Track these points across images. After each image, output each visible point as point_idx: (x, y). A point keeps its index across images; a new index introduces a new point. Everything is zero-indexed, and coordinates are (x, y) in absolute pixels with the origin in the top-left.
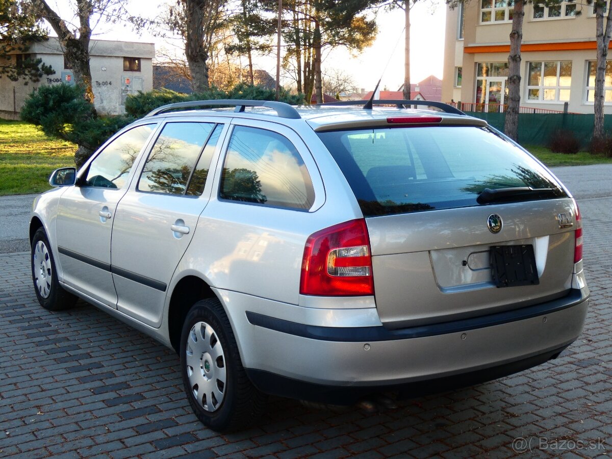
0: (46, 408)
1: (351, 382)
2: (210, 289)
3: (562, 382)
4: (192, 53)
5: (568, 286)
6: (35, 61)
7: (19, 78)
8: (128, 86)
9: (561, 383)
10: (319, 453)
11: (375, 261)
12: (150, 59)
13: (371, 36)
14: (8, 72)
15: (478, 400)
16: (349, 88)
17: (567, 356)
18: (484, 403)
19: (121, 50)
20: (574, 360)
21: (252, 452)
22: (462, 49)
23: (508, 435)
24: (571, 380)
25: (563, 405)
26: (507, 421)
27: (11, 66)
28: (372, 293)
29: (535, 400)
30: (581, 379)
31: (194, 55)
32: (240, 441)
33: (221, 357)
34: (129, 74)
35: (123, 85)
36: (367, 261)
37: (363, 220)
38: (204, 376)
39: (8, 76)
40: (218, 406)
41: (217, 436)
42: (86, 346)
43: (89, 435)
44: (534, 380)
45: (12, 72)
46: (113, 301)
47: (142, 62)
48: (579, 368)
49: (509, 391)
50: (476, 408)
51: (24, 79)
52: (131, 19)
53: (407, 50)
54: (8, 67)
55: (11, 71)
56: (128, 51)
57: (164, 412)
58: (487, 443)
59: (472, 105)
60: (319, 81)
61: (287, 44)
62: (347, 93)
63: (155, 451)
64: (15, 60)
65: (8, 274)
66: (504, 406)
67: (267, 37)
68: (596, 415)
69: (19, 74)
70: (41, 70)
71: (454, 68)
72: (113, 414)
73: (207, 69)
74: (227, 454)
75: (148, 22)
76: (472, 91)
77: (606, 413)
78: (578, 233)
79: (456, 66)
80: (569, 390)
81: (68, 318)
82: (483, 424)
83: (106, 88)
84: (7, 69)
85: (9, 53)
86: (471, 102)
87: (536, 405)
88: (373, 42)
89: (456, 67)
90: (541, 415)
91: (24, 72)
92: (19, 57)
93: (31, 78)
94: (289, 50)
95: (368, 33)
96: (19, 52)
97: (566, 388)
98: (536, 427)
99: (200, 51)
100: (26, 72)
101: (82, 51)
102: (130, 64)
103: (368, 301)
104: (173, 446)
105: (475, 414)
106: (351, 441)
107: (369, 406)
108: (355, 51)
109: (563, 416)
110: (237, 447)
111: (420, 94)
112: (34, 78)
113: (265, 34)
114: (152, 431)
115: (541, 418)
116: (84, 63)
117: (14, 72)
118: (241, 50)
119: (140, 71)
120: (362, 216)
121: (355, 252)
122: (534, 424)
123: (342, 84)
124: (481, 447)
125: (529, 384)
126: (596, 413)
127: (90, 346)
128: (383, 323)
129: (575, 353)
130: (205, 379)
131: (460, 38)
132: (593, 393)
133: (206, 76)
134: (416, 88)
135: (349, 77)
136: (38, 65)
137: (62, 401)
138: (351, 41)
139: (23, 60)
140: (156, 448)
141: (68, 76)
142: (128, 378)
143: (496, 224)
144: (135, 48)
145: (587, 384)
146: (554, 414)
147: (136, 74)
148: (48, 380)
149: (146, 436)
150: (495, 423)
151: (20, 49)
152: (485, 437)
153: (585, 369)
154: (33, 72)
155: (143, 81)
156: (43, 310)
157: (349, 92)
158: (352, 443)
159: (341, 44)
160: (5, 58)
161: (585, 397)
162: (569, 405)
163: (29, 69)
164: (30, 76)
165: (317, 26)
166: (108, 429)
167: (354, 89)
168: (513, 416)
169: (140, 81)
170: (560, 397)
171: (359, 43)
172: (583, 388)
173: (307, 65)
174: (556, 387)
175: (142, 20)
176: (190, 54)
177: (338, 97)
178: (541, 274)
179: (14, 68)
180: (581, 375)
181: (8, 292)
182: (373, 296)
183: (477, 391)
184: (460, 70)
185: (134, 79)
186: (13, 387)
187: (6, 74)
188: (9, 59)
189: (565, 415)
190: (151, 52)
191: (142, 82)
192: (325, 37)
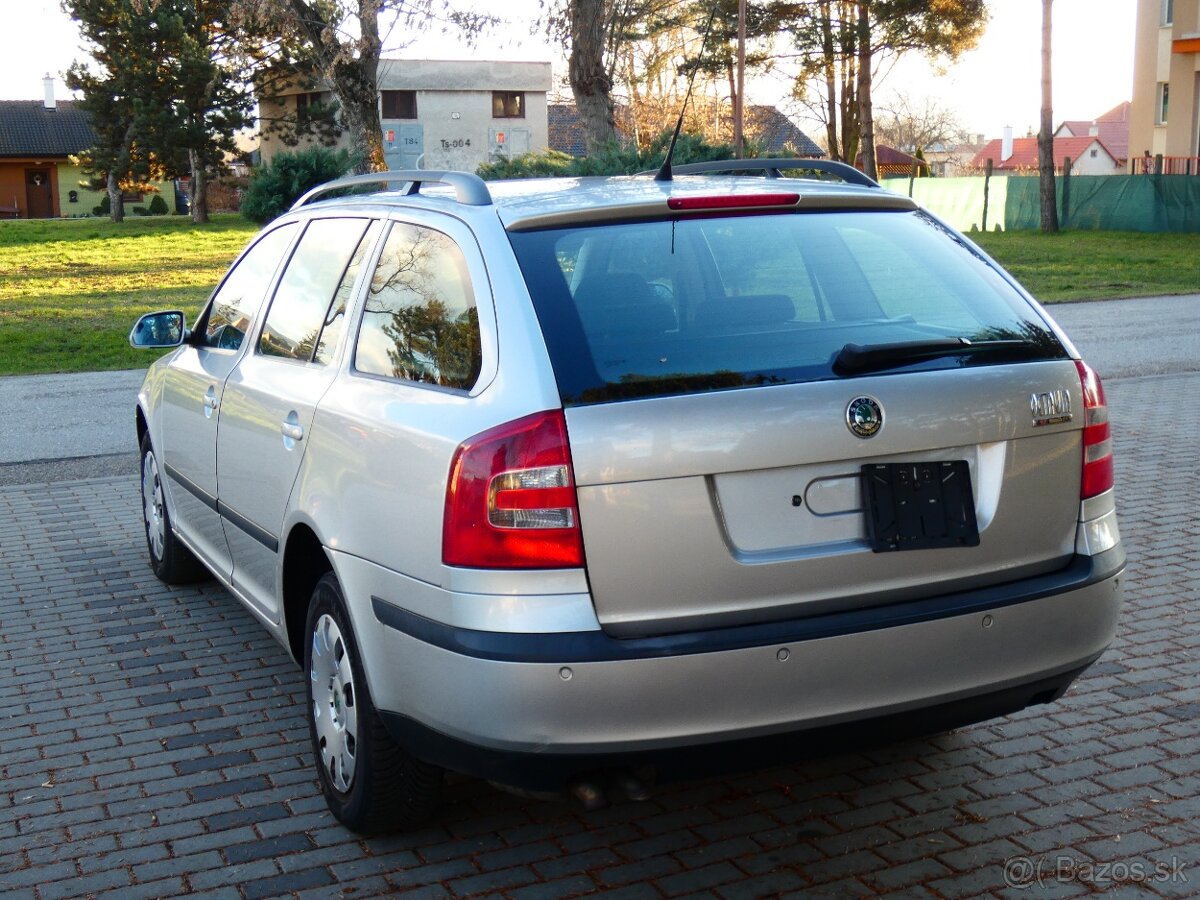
0: (64, 775)
1: (543, 745)
2: (323, 550)
3: (1117, 750)
4: (581, 78)
5: (1068, 549)
6: (328, 106)
7: (300, 140)
8: (501, 147)
9: (1114, 753)
10: (536, 883)
11: (583, 495)
12: (544, 93)
13: (973, 27)
14: (280, 129)
15: (915, 784)
16: (949, 134)
17: (1158, 694)
18: (924, 791)
19: (488, 79)
20: (1169, 702)
21: (403, 877)
22: (1169, 44)
23: (942, 862)
24: (1139, 747)
25: (1096, 800)
26: (954, 831)
27: (287, 118)
28: (581, 562)
29: (1040, 788)
30: (1164, 745)
31: (585, 83)
32: (394, 852)
33: (349, 684)
34: (504, 123)
35: (492, 144)
36: (567, 496)
37: (560, 413)
38: (335, 720)
39: (280, 136)
40: (350, 782)
41: (352, 842)
42: (199, 653)
43: (116, 831)
44: (1058, 745)
45: (288, 128)
46: (228, 569)
47: (528, 99)
48: (1173, 720)
49: (993, 767)
50: (903, 801)
51: (310, 140)
52: (456, 17)
53: (1047, 53)
54: (281, 119)
55: (286, 126)
56: (500, 80)
57: (275, 789)
58: (888, 877)
59: (1188, 161)
60: (869, 122)
61: (801, 52)
62: (947, 145)
63: (219, 868)
64: (295, 106)
65: (130, 512)
66: (965, 799)
67: (762, 39)
68: (1158, 824)
69: (299, 132)
70: (339, 123)
71: (1155, 85)
72: (179, 791)
73: (611, 109)
74: (354, 879)
75: (489, 21)
76: (1190, 131)
77: (1182, 820)
78: (1094, 434)
79: (1159, 80)
80: (1123, 769)
81: (192, 599)
82: (901, 835)
83: (460, 152)
84: (279, 124)
85: (284, 93)
86: (1189, 156)
87: (1036, 799)
88: (977, 39)
89: (1160, 83)
90: (1033, 820)
91: (308, 128)
92: (301, 99)
93: (321, 140)
94: (807, 63)
95: (967, 22)
96: (301, 91)
97: (1118, 764)
98: (1013, 845)
99: (596, 75)
100: (313, 128)
101: (364, 83)
102: (505, 104)
103: (574, 579)
104: (259, 859)
105: (894, 812)
106: (611, 862)
107: (590, 795)
108: (943, 58)
109: (1083, 825)
110: (379, 863)
111: (1097, 141)
112: (326, 139)
113: (758, 33)
114: (234, 827)
115: (1030, 826)
116: (368, 106)
117: (290, 129)
118: (711, 67)
119: (524, 117)
120: (557, 405)
121: (548, 477)
122: (1012, 840)
123: (934, 128)
124: (872, 885)
125: (1044, 753)
126: (1161, 820)
127: (205, 655)
128: (602, 625)
129: (1177, 689)
130: (336, 725)
131: (1169, 21)
132: (1175, 776)
133: (609, 123)
134: (1091, 130)
135: (950, 112)
136: (333, 114)
137: (99, 762)
138: (933, 39)
139: (309, 104)
140: (225, 860)
141: (390, 133)
142: (242, 719)
143: (865, 418)
144: (513, 74)
145: (1171, 755)
146: (1065, 819)
147: (516, 123)
148: (93, 721)
149: (219, 835)
150: (926, 833)
151: (301, 84)
152: (890, 863)
153: (1184, 724)
154: (325, 127)
155: (529, 136)
156: (159, 583)
157: (950, 144)
158: (610, 866)
159: (914, 46)
160: (275, 103)
161: (1152, 786)
162: (1109, 802)
163: (318, 122)
164: (320, 136)
165: (863, 13)
166: (156, 820)
167: (961, 136)
168: (972, 819)
169: (524, 136)
170: (1098, 783)
171: (949, 42)
172: (1160, 764)
173: (847, 92)
174: (1098, 762)
175: (476, 19)
176: (577, 79)
177: (919, 155)
178: (989, 523)
179: (292, 121)
180: (1168, 736)
181: (112, 548)
182: (582, 570)
183: (923, 764)
184: (1166, 87)
185: (513, 134)
186: (27, 731)
187: (278, 132)
188: (282, 104)
189: (1089, 823)
190: (544, 80)
191: (528, 139)
192: (878, 34)
